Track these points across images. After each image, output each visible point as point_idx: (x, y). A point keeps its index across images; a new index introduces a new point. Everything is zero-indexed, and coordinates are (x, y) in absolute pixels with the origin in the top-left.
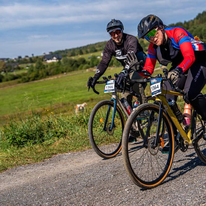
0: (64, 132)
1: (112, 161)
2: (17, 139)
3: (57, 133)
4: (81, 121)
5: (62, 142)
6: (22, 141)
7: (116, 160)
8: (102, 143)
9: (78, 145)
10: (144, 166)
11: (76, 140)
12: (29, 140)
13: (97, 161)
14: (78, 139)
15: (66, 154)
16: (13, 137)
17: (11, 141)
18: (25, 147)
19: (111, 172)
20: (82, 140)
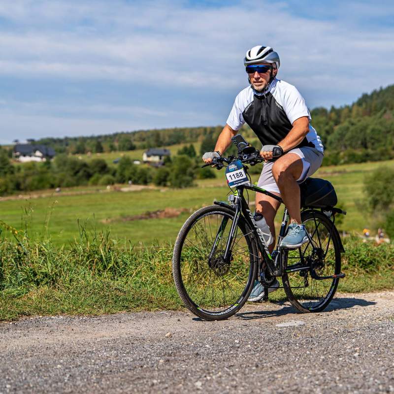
0: (53, 275)
1: (162, 338)
3: (35, 275)
4: (93, 261)
5: (45, 292)
7: (170, 335)
8: (138, 306)
9: (82, 304)
10: (237, 351)
11: (80, 293)
13: (127, 334)
14: (83, 293)
15: (53, 317)
19: (159, 355)
20: (93, 295)
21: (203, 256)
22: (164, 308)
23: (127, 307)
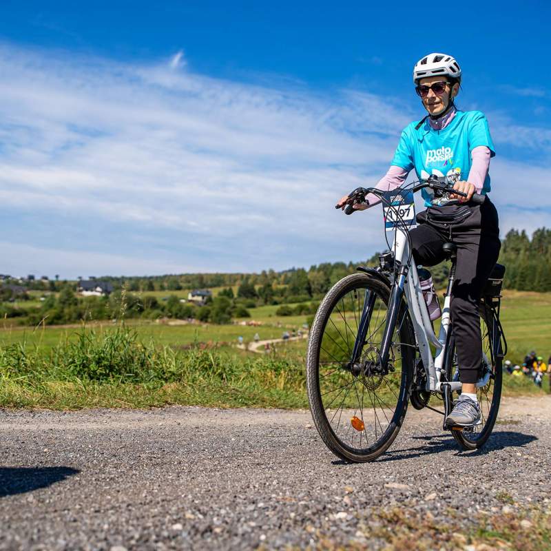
2: (91, 365)
3: (164, 373)
4: (203, 367)
6: (98, 374)
8: (254, 404)
12: (114, 373)
14: (206, 389)
15: (191, 407)
16: (83, 361)
17: (78, 369)
18: (104, 384)
21: (292, 369)
22: (277, 407)
23: (246, 404)
